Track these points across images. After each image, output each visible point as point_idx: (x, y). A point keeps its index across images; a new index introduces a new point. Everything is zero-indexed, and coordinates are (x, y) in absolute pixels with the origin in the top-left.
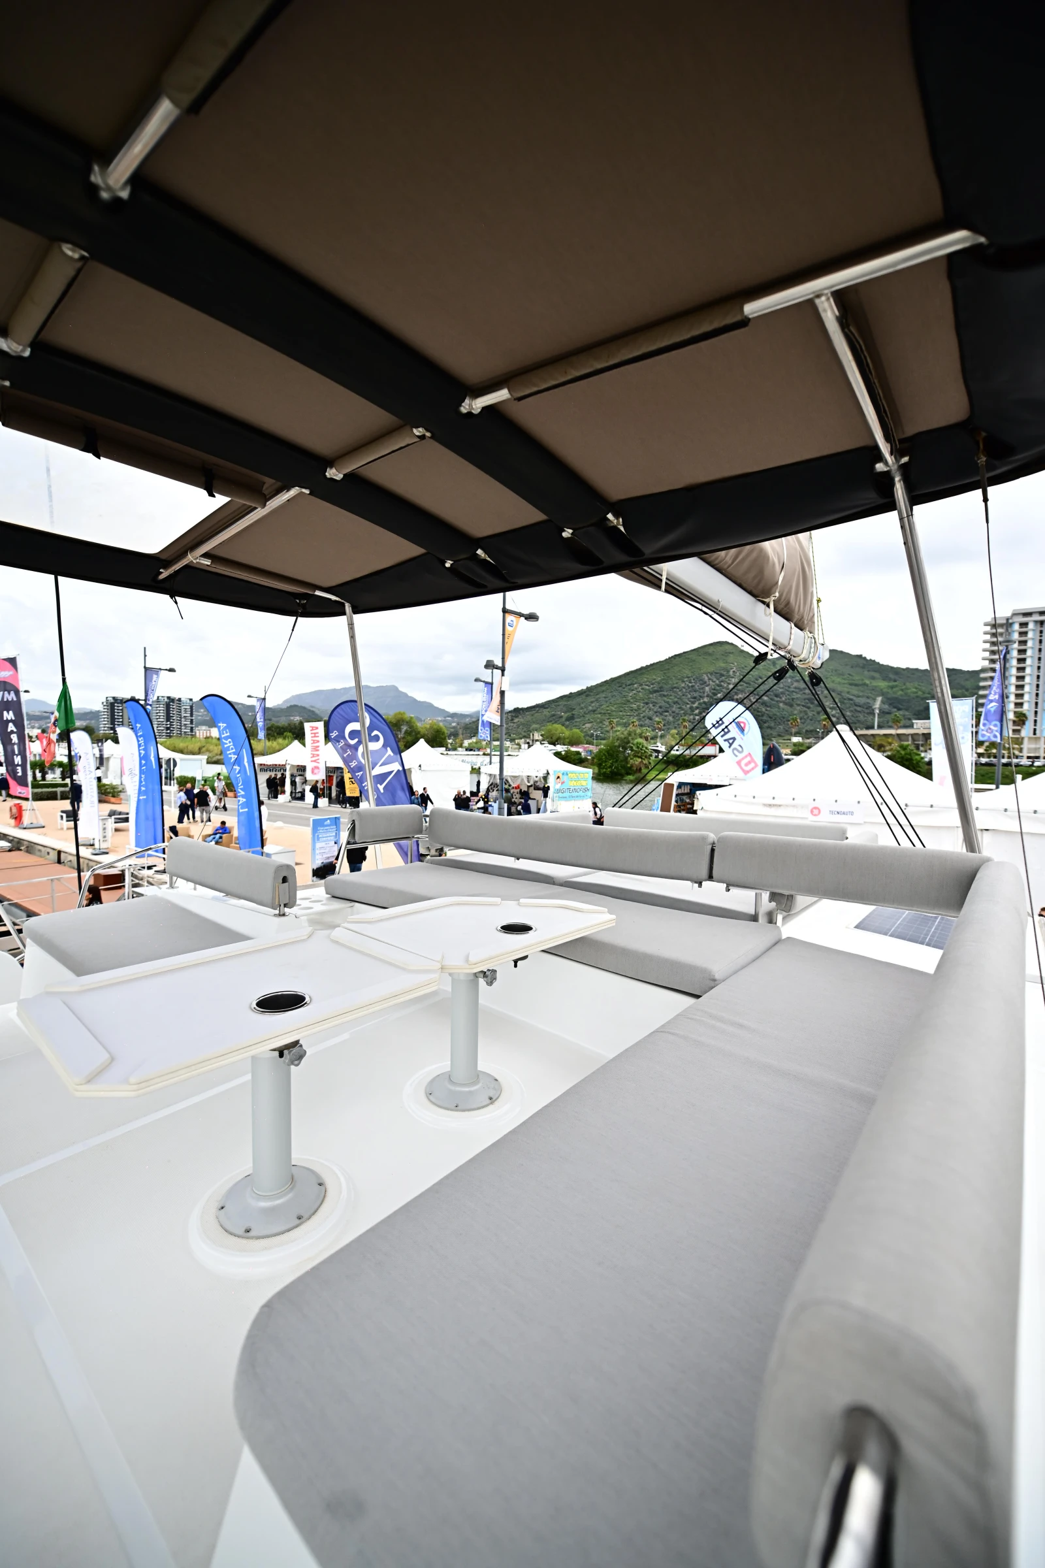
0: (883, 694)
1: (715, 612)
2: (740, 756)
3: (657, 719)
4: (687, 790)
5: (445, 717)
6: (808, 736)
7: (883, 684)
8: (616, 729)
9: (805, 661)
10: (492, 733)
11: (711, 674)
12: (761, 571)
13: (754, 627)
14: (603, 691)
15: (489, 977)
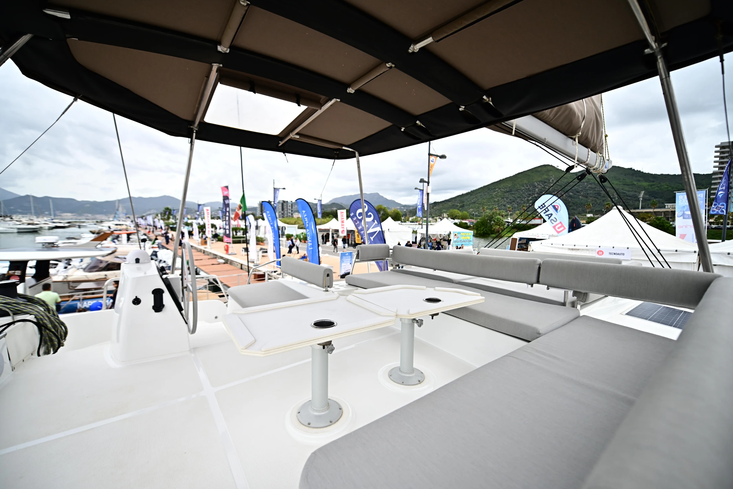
0: (644, 189)
1: (543, 145)
2: (555, 224)
3: (509, 206)
4: (525, 241)
5: (401, 207)
6: (597, 214)
7: (645, 184)
8: (486, 211)
9: (597, 169)
10: (423, 214)
11: (539, 182)
12: (571, 121)
13: (566, 152)
14: (479, 193)
15: (420, 322)
